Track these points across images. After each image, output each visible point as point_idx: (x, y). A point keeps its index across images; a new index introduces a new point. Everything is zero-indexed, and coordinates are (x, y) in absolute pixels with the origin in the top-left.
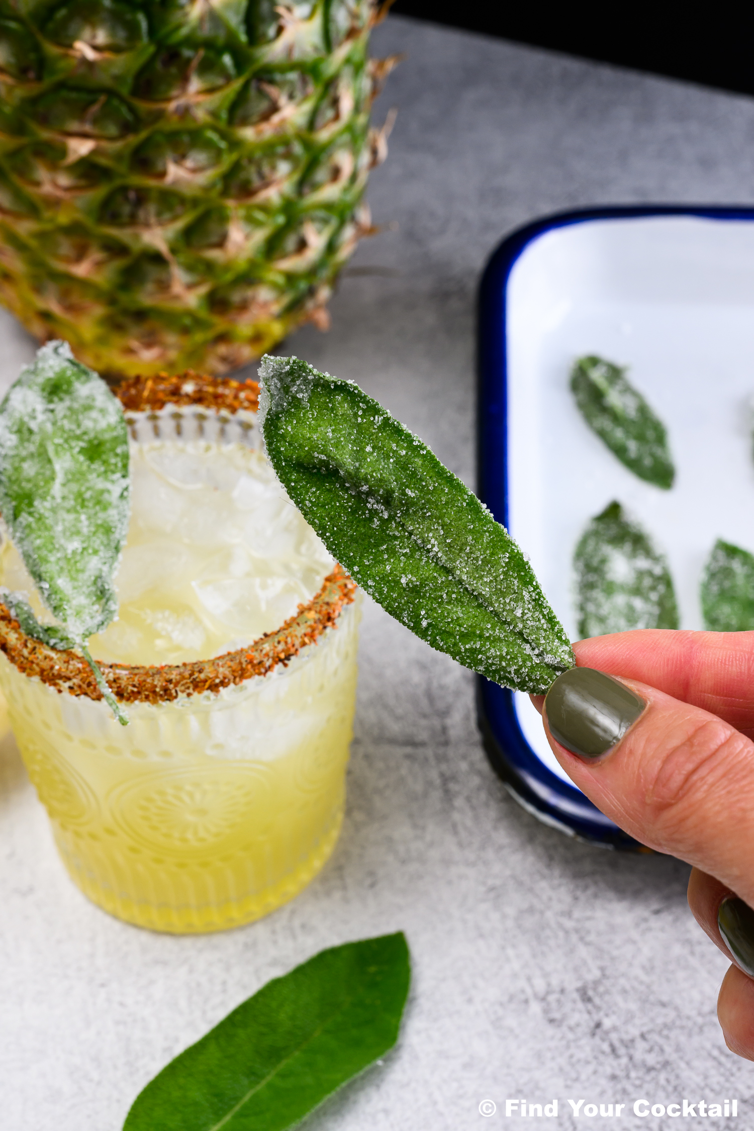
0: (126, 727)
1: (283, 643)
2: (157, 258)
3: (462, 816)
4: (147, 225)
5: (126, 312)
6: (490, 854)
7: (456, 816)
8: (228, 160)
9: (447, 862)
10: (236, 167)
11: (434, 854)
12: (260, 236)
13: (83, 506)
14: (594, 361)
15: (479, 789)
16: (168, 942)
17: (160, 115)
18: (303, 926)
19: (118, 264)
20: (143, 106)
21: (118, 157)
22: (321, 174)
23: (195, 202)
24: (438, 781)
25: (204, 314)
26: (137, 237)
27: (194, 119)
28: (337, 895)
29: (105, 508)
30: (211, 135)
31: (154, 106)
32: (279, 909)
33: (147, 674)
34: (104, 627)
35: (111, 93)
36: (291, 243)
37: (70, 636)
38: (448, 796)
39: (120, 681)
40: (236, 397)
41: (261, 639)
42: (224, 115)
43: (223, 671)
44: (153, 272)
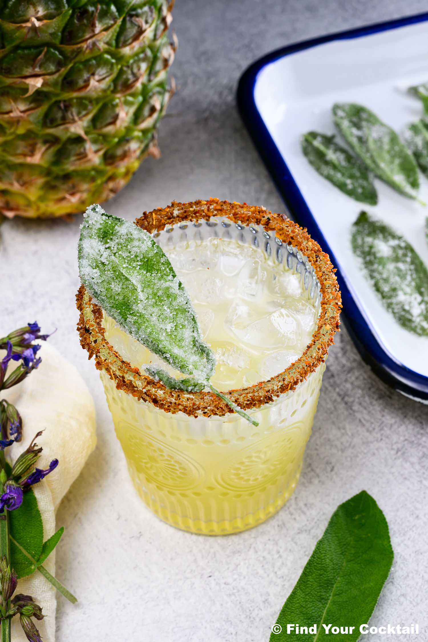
0: (258, 427)
1: (321, 350)
2: (78, 140)
3: (362, 415)
4: (74, 121)
5: (57, 178)
6: (387, 431)
7: (358, 416)
8: (116, 69)
9: (366, 443)
10: (121, 72)
11: (357, 440)
12: (132, 110)
13: (161, 301)
14: (313, 135)
15: (363, 396)
16: (235, 539)
17: (79, 51)
18: (306, 505)
19: (54, 149)
20: (68, 49)
21: (55, 84)
22: (159, 65)
23: (97, 100)
24: (339, 399)
25: (102, 167)
26: (67, 129)
27: (99, 49)
28: (316, 481)
29: (175, 298)
30: (107, 56)
31: (75, 47)
32: (289, 500)
33: (254, 391)
34: (213, 371)
35: (49, 45)
36: (146, 111)
37: (199, 382)
38: (349, 406)
39: (239, 400)
40: (208, 210)
41: (307, 350)
42: (114, 43)
43: (296, 375)
44: (75, 149)
